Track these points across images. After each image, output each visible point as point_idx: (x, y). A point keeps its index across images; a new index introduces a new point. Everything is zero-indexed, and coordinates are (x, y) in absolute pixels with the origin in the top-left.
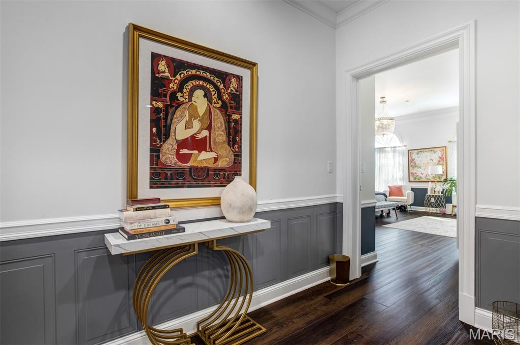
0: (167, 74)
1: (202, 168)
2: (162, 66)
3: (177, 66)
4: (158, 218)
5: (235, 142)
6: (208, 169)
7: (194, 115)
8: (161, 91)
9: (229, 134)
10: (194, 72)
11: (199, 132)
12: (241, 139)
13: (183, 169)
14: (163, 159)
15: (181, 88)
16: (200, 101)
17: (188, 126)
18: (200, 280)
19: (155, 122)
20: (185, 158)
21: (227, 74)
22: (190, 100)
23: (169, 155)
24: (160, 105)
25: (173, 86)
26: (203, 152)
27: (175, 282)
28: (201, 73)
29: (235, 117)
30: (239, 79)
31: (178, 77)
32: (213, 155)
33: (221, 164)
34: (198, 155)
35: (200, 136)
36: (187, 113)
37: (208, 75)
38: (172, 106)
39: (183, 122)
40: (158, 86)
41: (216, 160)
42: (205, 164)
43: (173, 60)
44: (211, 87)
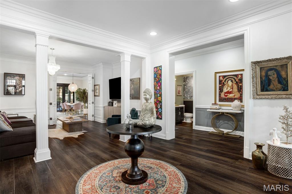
0: (222, 79)
1: (230, 98)
2: (221, 78)
4: (217, 107)
5: (240, 91)
6: (232, 98)
7: (228, 86)
8: (221, 83)
9: (238, 90)
10: (228, 77)
11: (230, 90)
12: (242, 90)
13: (226, 98)
14: (221, 96)
15: (225, 81)
16: (230, 83)
17: (227, 89)
18: (229, 123)
19: (220, 89)
20: (226, 96)
21: (237, 75)
22: (227, 83)
23: (223, 95)
24: (221, 86)
25: (223, 81)
26: (231, 94)
27: (224, 121)
28: (230, 76)
29: (240, 85)
31: (224, 79)
32: (233, 95)
33: (235, 97)
34: (229, 95)
35: (230, 91)
36: (227, 86)
37: (232, 76)
38: (223, 85)
39: (226, 88)
40: (220, 82)
41: (234, 96)
42: (231, 97)
43: (223, 76)
44: (233, 79)
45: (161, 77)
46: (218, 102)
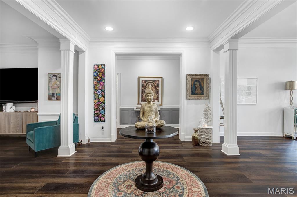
2: (143, 82)
3: (146, 81)
5: (157, 93)
9: (156, 92)
10: (149, 82)
12: (159, 93)
15: (146, 85)
16: (150, 86)
19: (142, 91)
21: (156, 81)
23: (144, 97)
24: (143, 88)
25: (145, 85)
28: (150, 81)
29: (157, 89)
30: (159, 81)
31: (146, 83)
36: (148, 89)
37: (152, 82)
40: (143, 85)
43: (145, 80)
44: (152, 84)
45: (104, 77)
46: (140, 102)
